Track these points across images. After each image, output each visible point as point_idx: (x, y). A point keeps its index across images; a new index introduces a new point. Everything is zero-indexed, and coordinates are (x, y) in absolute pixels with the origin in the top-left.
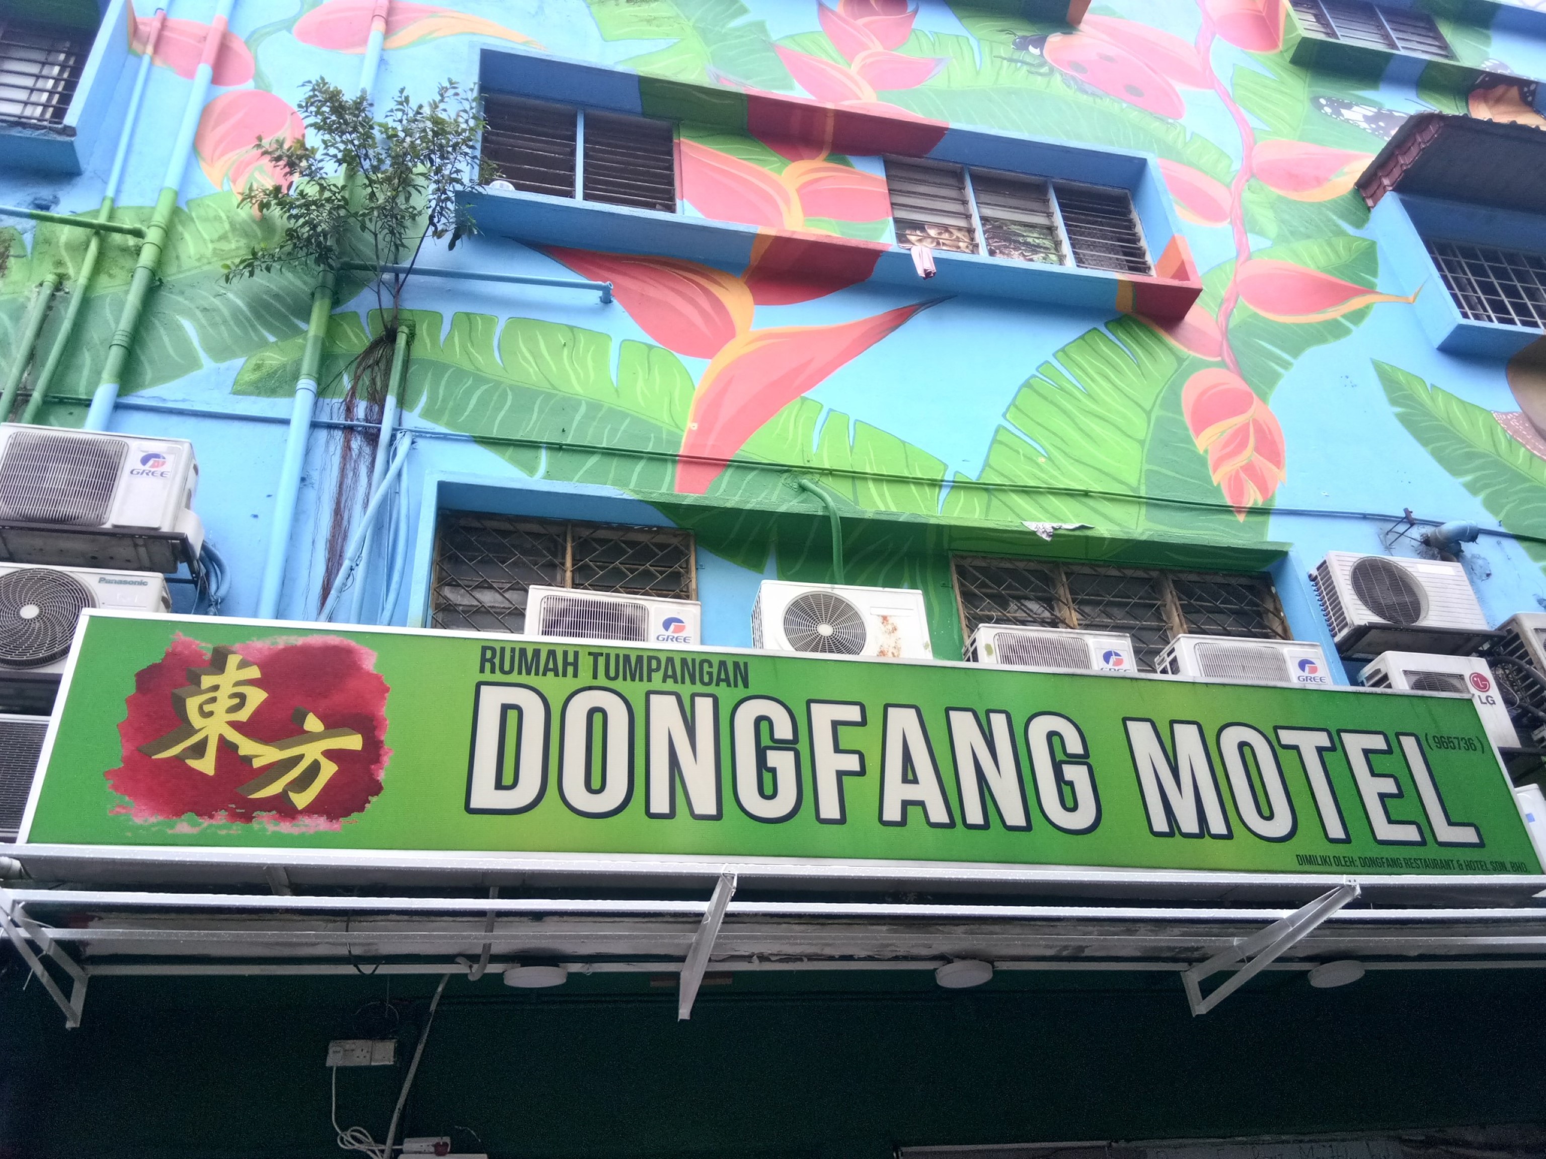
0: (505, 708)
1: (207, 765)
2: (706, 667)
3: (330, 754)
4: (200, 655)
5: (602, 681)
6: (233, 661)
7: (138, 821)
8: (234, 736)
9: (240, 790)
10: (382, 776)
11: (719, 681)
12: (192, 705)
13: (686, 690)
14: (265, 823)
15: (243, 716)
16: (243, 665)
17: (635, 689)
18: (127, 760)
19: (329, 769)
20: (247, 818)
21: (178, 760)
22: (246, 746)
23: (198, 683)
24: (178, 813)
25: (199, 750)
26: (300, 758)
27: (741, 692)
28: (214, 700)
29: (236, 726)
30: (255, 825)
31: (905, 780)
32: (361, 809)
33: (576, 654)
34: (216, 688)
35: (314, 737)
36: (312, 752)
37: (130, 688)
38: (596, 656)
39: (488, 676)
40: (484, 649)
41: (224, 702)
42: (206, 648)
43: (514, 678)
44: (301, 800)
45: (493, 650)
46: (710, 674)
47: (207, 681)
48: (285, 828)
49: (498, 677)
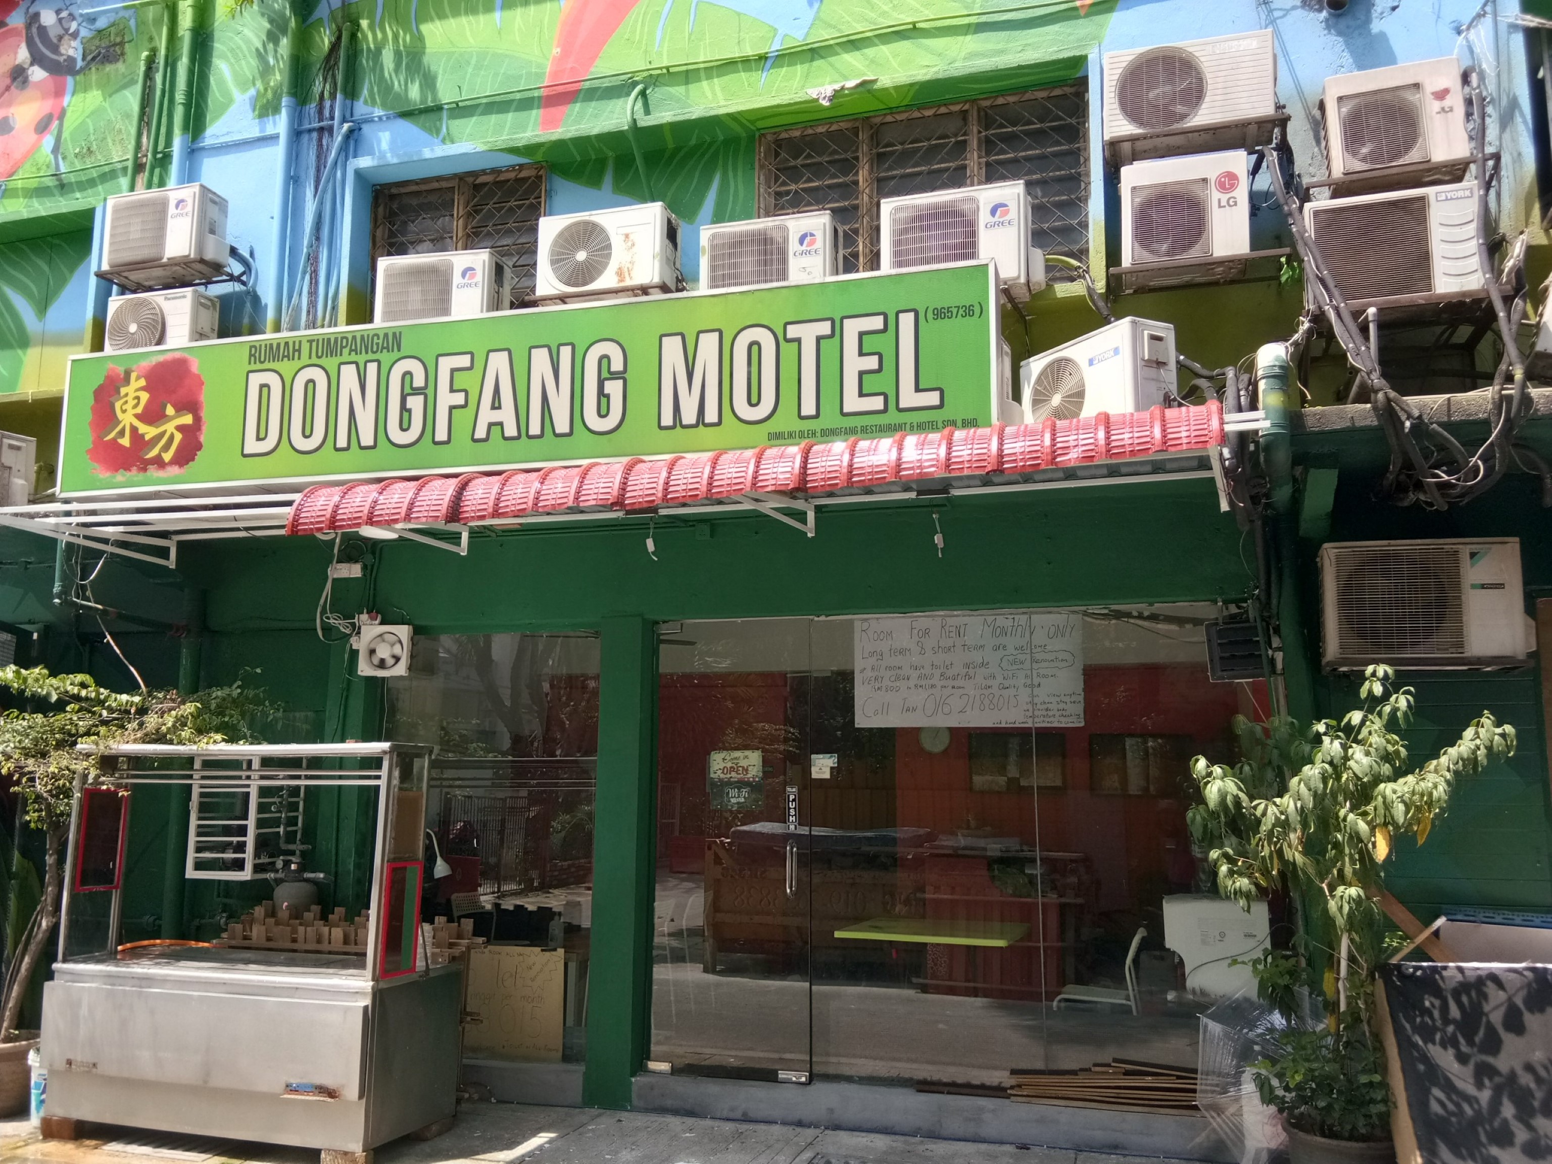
0: (262, 386)
1: (125, 442)
2: (376, 340)
3: (180, 428)
4: (119, 375)
5: (315, 360)
6: (134, 376)
7: (101, 476)
8: (137, 423)
9: (141, 454)
10: (203, 439)
11: (383, 348)
12: (118, 405)
13: (361, 359)
14: (153, 473)
15: (139, 410)
16: (138, 378)
17: (331, 363)
18: (94, 443)
19: (178, 437)
20: (145, 470)
21: (114, 440)
22: (143, 428)
23: (119, 393)
24: (117, 470)
25: (122, 433)
26: (164, 432)
27: (396, 355)
28: (126, 402)
29: (137, 416)
30: (149, 473)
31: (493, 408)
32: (193, 459)
33: (300, 342)
34: (127, 395)
35: (172, 418)
36: (170, 427)
37: (91, 401)
38: (311, 342)
39: (253, 367)
40: (251, 347)
41: (132, 403)
42: (121, 370)
43: (267, 365)
44: (167, 457)
45: (255, 347)
46: (378, 344)
47: (123, 391)
48: (161, 474)
49: (259, 366)
